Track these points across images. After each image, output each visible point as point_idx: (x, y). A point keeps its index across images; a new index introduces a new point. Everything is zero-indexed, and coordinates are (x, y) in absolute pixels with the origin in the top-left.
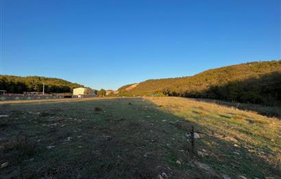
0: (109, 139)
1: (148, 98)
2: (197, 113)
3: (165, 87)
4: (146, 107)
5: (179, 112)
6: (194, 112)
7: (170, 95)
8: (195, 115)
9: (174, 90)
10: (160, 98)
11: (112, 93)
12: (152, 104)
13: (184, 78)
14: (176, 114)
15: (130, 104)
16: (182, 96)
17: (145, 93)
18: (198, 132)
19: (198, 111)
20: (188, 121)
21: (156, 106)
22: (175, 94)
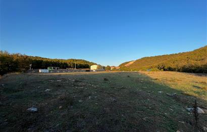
0: (115, 101)
1: (143, 72)
2: (199, 88)
3: (160, 63)
4: (143, 79)
5: (176, 85)
6: (194, 86)
7: (164, 70)
8: (196, 90)
9: (169, 66)
10: (155, 72)
11: (115, 68)
12: (148, 77)
13: (180, 54)
14: (173, 87)
15: (129, 76)
16: (179, 71)
17: (140, 68)
18: (201, 107)
19: (200, 86)
20: (188, 95)
21: (152, 79)
22: (170, 69)
